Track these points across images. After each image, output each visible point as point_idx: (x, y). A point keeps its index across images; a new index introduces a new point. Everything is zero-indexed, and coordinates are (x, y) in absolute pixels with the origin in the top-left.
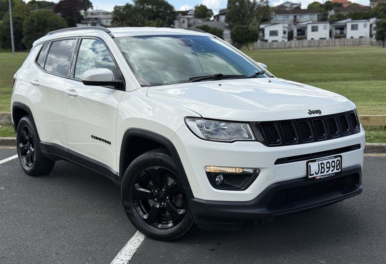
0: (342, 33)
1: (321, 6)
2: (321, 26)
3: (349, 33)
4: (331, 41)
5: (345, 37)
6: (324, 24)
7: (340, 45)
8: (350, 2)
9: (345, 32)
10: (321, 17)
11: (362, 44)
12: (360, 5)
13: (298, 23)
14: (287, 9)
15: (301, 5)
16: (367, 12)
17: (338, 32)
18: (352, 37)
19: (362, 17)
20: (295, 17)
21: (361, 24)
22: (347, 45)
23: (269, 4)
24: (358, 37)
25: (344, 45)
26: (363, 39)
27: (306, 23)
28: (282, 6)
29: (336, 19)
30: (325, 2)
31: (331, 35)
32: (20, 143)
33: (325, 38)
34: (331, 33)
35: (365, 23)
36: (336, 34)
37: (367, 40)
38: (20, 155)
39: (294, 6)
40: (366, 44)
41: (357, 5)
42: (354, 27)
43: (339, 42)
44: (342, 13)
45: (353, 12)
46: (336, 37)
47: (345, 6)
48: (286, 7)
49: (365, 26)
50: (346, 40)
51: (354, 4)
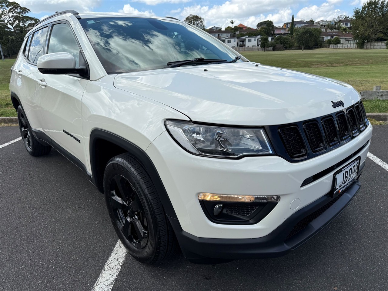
0: (243, 44)
1: (232, 29)
2: (232, 40)
3: (247, 44)
4: (238, 48)
5: (245, 46)
6: (234, 39)
7: (242, 51)
8: (247, 27)
9: (245, 43)
10: (232, 35)
11: (253, 50)
12: (252, 28)
13: (220, 38)
14: (215, 31)
15: (221, 28)
16: (256, 32)
17: (241, 43)
18: (248, 46)
19: (253, 35)
20: (219, 35)
21: (253, 39)
22: (246, 50)
23: (205, 28)
24: (252, 46)
25: (244, 51)
26: (254, 47)
27: (224, 38)
28: (211, 29)
29: (240, 36)
30: (234, 27)
31: (237, 45)
32: (22, 127)
33: (235, 47)
34: (237, 44)
35: (255, 38)
36: (240, 44)
37: (256, 47)
38: (24, 137)
39: (218, 29)
40: (256, 50)
41: (251, 28)
42: (250, 41)
43: (242, 49)
44: (243, 33)
45: (248, 32)
46: (240, 46)
47: (244, 29)
48: (214, 30)
49: (255, 40)
50: (245, 48)
51: (249, 28)
